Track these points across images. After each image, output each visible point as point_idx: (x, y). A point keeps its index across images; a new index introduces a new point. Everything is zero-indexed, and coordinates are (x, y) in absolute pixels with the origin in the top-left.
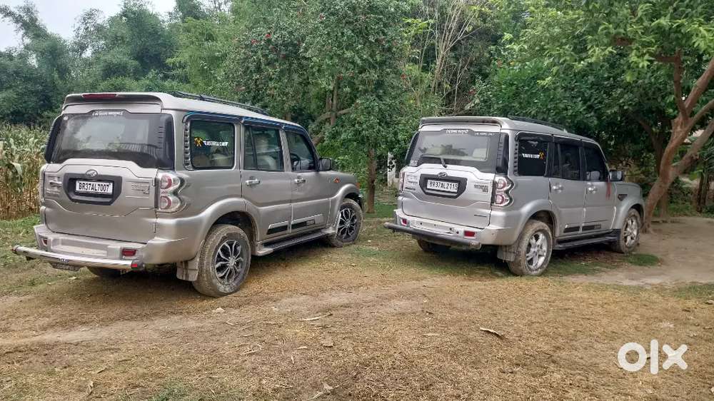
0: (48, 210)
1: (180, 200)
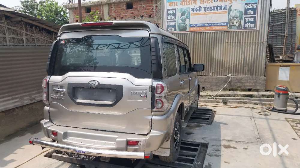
1: (167, 101)
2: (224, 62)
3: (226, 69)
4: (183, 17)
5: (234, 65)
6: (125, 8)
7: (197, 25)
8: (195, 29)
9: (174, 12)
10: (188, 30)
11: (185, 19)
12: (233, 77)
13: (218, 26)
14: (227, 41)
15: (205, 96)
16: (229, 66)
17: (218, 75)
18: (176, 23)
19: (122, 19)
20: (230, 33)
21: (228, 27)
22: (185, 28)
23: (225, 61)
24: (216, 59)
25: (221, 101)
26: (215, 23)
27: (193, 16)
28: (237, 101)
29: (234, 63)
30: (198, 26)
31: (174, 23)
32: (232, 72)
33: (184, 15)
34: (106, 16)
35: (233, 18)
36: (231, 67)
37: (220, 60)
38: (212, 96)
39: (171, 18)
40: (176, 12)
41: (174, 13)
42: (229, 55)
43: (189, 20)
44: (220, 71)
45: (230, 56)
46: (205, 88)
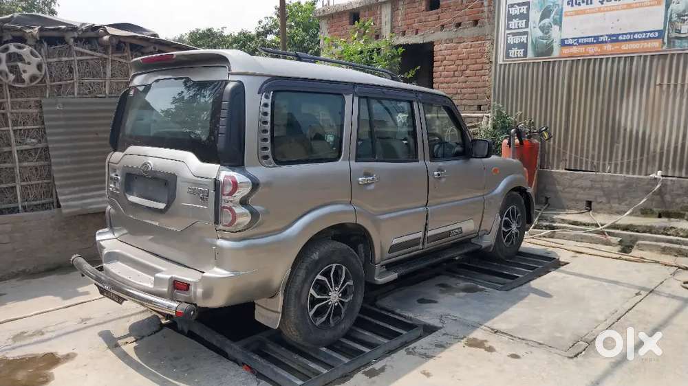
0: (112, 211)
1: (252, 213)
2: (647, 137)
3: (654, 157)
4: (546, 21)
5: (676, 148)
6: (423, 8)
7: (580, 41)
8: (574, 50)
9: (524, 9)
10: (556, 52)
11: (549, 27)
12: (672, 180)
13: (635, 39)
14: (658, 82)
15: (584, 225)
16: (662, 148)
17: (631, 173)
18: (527, 38)
19: (417, 33)
20: (669, 57)
21: (664, 43)
22: (548, 50)
23: (650, 136)
24: (625, 130)
25: (615, 240)
26: (626, 34)
27: (570, 17)
28: (659, 246)
29: (676, 142)
30: (584, 44)
31: (524, 38)
32: (670, 166)
33: (549, 17)
34: (386, 31)
35: (679, 16)
36: (668, 151)
37: (637, 132)
38: (602, 225)
39: (516, 25)
40: (528, 9)
41: (525, 12)
42: (662, 120)
43: (561, 27)
44: (635, 162)
45: (665, 123)
46: (593, 204)
